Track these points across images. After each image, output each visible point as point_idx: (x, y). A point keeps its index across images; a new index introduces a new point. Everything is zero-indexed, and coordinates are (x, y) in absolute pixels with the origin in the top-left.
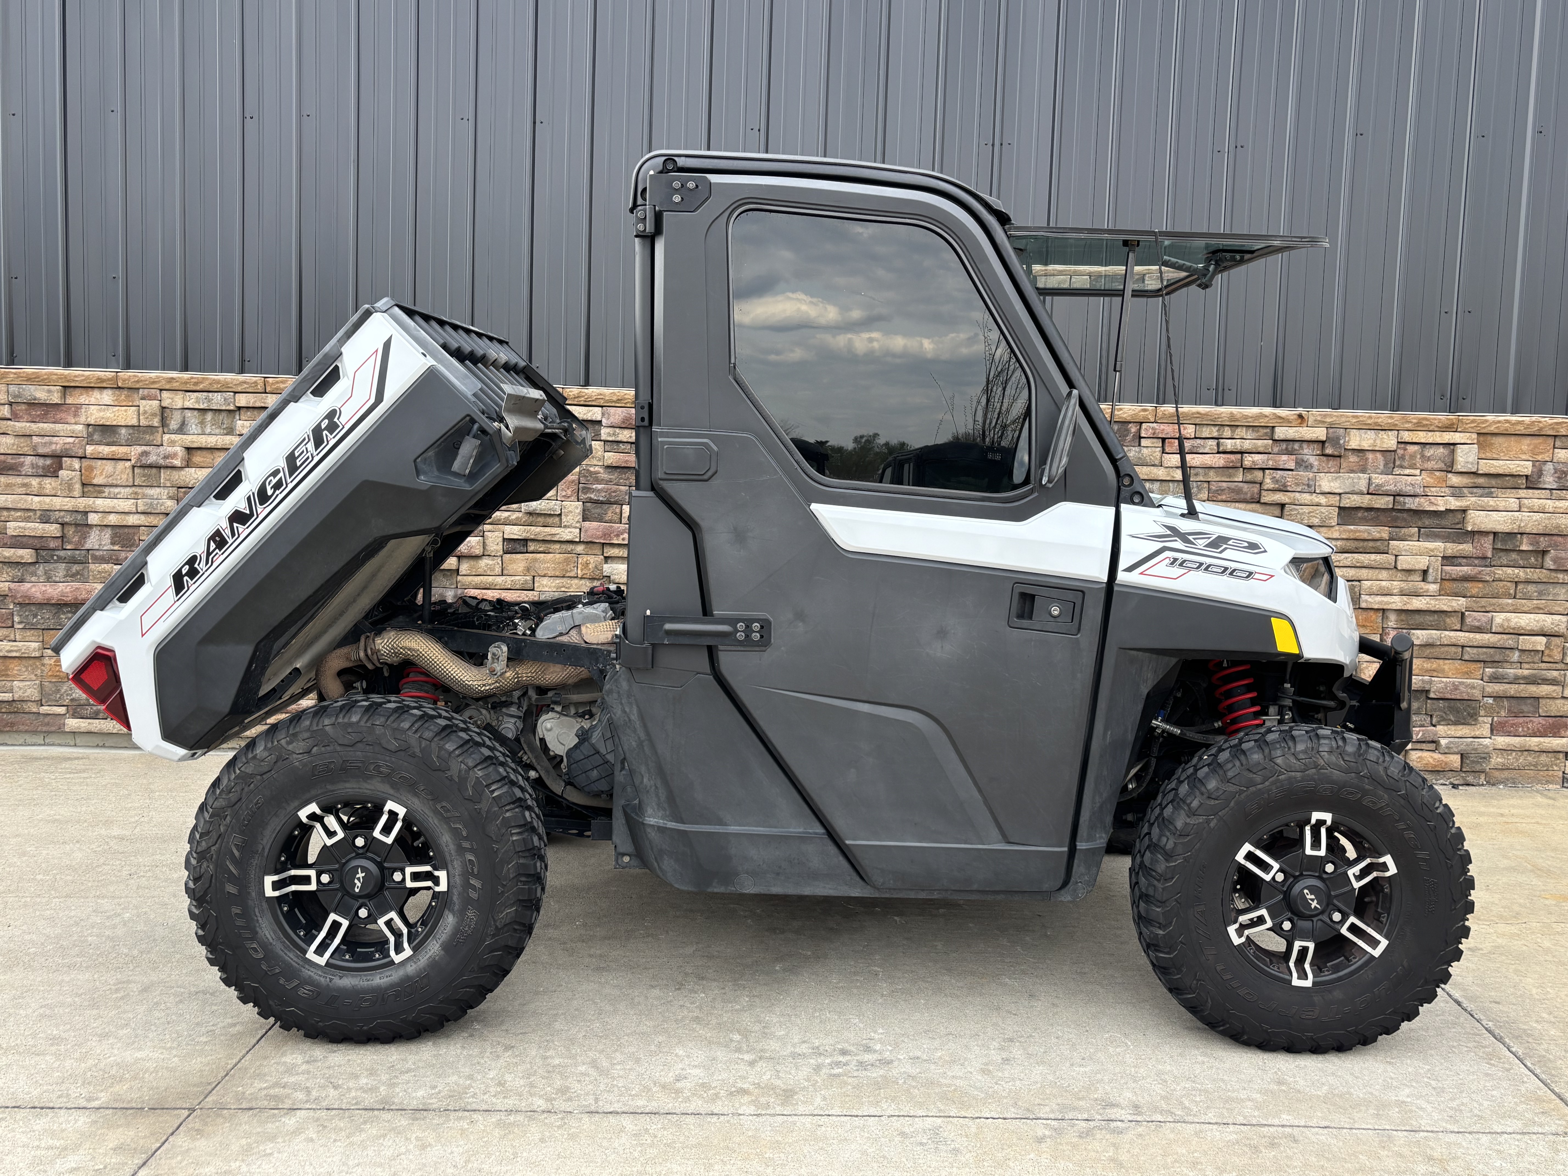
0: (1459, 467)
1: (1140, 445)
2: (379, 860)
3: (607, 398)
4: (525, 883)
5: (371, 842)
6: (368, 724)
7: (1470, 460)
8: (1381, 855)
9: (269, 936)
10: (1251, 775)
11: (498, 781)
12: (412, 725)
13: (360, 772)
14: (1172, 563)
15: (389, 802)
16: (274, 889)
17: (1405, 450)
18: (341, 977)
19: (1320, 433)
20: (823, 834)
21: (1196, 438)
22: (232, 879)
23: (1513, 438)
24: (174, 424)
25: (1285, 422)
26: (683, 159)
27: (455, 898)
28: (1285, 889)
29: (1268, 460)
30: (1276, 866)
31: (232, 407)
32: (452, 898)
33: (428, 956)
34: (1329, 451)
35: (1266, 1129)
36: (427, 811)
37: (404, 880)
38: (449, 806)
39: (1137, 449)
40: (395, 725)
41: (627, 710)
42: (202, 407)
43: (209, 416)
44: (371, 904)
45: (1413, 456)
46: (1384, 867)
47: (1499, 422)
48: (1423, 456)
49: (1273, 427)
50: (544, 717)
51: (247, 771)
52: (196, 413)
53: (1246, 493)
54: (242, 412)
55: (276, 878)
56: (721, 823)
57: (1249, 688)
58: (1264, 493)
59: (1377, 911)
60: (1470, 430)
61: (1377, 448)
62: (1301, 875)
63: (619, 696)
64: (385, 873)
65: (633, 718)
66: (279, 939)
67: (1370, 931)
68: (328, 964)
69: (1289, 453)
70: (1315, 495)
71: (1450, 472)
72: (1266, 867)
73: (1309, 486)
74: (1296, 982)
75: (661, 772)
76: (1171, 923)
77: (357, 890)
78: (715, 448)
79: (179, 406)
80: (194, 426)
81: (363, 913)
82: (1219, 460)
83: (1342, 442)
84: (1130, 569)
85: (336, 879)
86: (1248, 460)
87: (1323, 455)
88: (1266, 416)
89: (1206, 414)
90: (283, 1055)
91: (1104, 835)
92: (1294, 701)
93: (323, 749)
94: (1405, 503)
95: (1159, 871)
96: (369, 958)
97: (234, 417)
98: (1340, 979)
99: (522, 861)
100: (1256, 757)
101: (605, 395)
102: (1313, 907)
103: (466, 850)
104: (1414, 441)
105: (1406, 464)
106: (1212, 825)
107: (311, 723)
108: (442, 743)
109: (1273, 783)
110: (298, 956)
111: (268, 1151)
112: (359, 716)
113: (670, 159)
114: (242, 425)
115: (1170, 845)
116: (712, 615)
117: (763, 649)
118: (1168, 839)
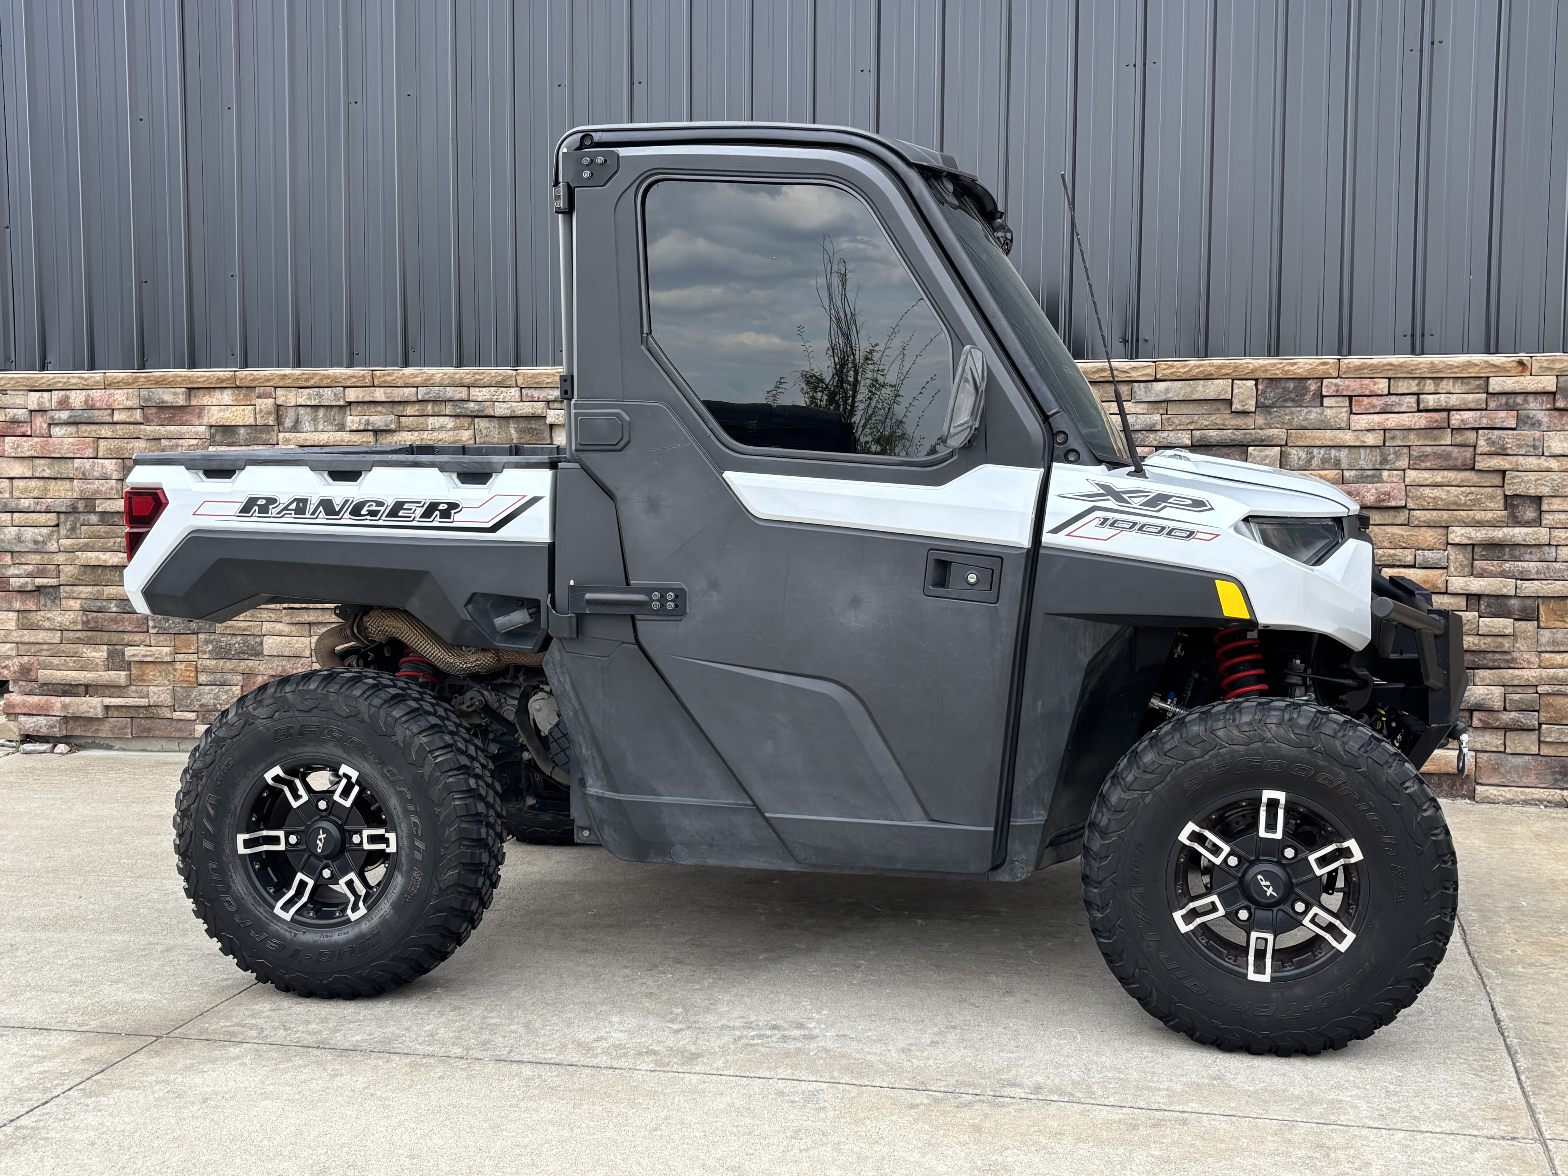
1: (1322, 405)
2: (339, 822)
4: (468, 847)
5: (332, 804)
8: (1344, 840)
9: (241, 892)
10: (1190, 748)
11: (443, 748)
12: (364, 693)
13: (317, 736)
14: (1102, 524)
15: (343, 765)
16: (245, 847)
18: (304, 933)
19: (1549, 383)
20: (750, 805)
21: (1389, 394)
22: (209, 836)
24: (288, 423)
25: (1501, 370)
26: (599, 133)
27: (403, 859)
28: (1238, 873)
29: (1481, 417)
30: (1227, 848)
31: (342, 403)
32: (400, 859)
33: (379, 915)
34: (1560, 404)
35: (1161, 1113)
36: (376, 775)
37: (361, 842)
38: (394, 770)
39: (1318, 410)
40: (348, 693)
41: (562, 679)
42: (313, 403)
43: (321, 413)
44: (334, 865)
46: (1349, 852)
49: (1488, 378)
50: (534, 698)
51: (220, 735)
52: (309, 409)
53: (1456, 459)
54: (353, 407)
55: (247, 836)
56: (654, 793)
57: (1254, 665)
58: (1478, 458)
62: (1257, 860)
63: (554, 665)
64: (346, 835)
65: (567, 687)
66: (251, 894)
67: (1342, 928)
68: (293, 919)
69: (1508, 408)
70: (1543, 458)
72: (1215, 849)
73: (1535, 447)
74: (1252, 976)
75: (595, 742)
76: (1110, 906)
77: (319, 851)
78: (627, 418)
79: (293, 404)
80: (307, 424)
81: (327, 873)
82: (1421, 420)
84: (1056, 531)
85: (302, 840)
86: (1456, 419)
87: (1554, 409)
88: (1476, 365)
89: (1400, 366)
90: (256, 1003)
93: (284, 714)
95: (1095, 849)
96: (331, 915)
97: (345, 413)
99: (464, 825)
100: (1197, 729)
102: (1268, 894)
103: (411, 812)
106: (1147, 800)
107: (276, 690)
108: (390, 710)
109: (1214, 757)
110: (266, 911)
111: (205, 1069)
112: (317, 684)
113: (586, 135)
114: (353, 420)
115: (1104, 822)
116: (632, 585)
117: (678, 618)
118: (1104, 816)
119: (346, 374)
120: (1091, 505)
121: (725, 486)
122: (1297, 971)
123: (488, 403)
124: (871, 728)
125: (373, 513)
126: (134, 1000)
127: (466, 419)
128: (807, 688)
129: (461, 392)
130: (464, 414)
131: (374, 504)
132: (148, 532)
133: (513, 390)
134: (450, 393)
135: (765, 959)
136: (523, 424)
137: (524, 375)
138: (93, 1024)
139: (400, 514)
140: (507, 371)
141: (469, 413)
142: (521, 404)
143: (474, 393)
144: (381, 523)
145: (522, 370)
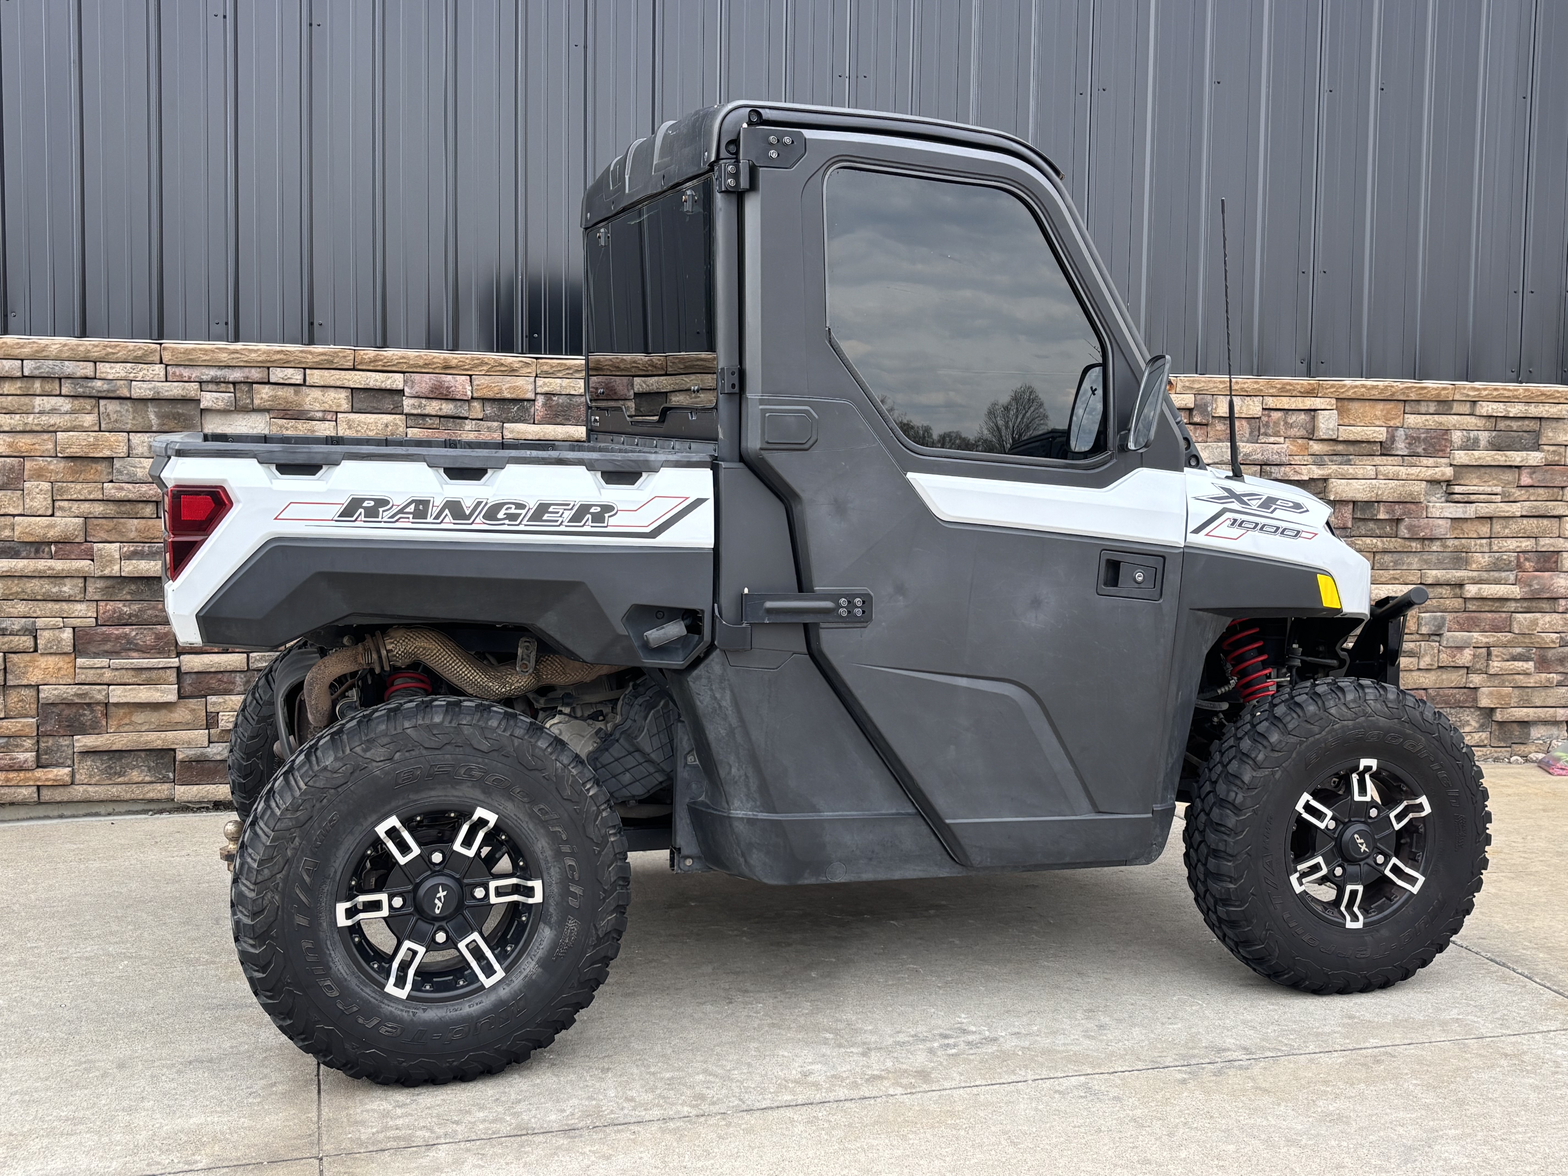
0: (1321, 434)
2: (458, 876)
3: (411, 362)
4: (622, 887)
5: (450, 856)
6: (453, 725)
7: (1331, 426)
8: (1417, 796)
9: (342, 971)
10: (1309, 726)
12: (500, 723)
13: (449, 778)
14: (1233, 524)
15: (480, 808)
16: (346, 918)
17: (1269, 416)
18: (425, 1010)
19: (1189, 400)
20: (916, 814)
22: (303, 909)
23: (1367, 403)
26: (767, 111)
27: (551, 910)
28: (1336, 836)
30: (1329, 813)
32: (548, 910)
33: (522, 976)
34: (1197, 419)
36: (521, 816)
37: (487, 895)
38: (546, 808)
40: (482, 724)
41: (718, 696)
44: (451, 927)
45: (1276, 424)
46: (1420, 807)
47: (1356, 387)
48: (1286, 423)
50: (550, 722)
51: (317, 785)
55: (346, 905)
56: (814, 809)
57: (1260, 651)
59: (1412, 850)
60: (1330, 395)
61: (1243, 416)
62: (1350, 821)
63: (709, 682)
64: (465, 891)
65: (724, 703)
66: (353, 973)
67: (1408, 870)
68: (409, 997)
71: (1311, 439)
72: (1320, 815)
74: (1350, 925)
75: (754, 760)
76: (1242, 876)
77: (437, 911)
78: (817, 416)
81: (441, 937)
83: (1209, 409)
85: (409, 902)
87: (1190, 424)
91: (1173, 796)
92: (1302, 661)
93: (407, 754)
94: (1271, 473)
95: (1230, 826)
96: (452, 986)
98: (1386, 918)
99: (619, 863)
100: (1312, 708)
102: (1362, 850)
103: (566, 854)
104: (1278, 407)
105: (1270, 431)
106: (1277, 776)
107: (388, 726)
108: (533, 740)
109: (1328, 733)
110: (374, 991)
112: (441, 717)
113: (754, 111)
115: (1240, 798)
116: (813, 591)
117: (865, 624)
118: (1237, 794)
120: (1221, 507)
121: (909, 488)
122: (1380, 916)
123: (122, 382)
125: (512, 517)
126: (199, 1126)
127: (88, 401)
128: (989, 690)
129: (86, 368)
130: (86, 394)
131: (514, 507)
132: (203, 541)
133: (157, 367)
134: (70, 368)
136: (167, 408)
137: (173, 350)
138: (203, 1160)
139: (545, 518)
140: (150, 345)
141: (94, 393)
142: (168, 384)
143: (103, 370)
144: (521, 528)
145: (167, 343)
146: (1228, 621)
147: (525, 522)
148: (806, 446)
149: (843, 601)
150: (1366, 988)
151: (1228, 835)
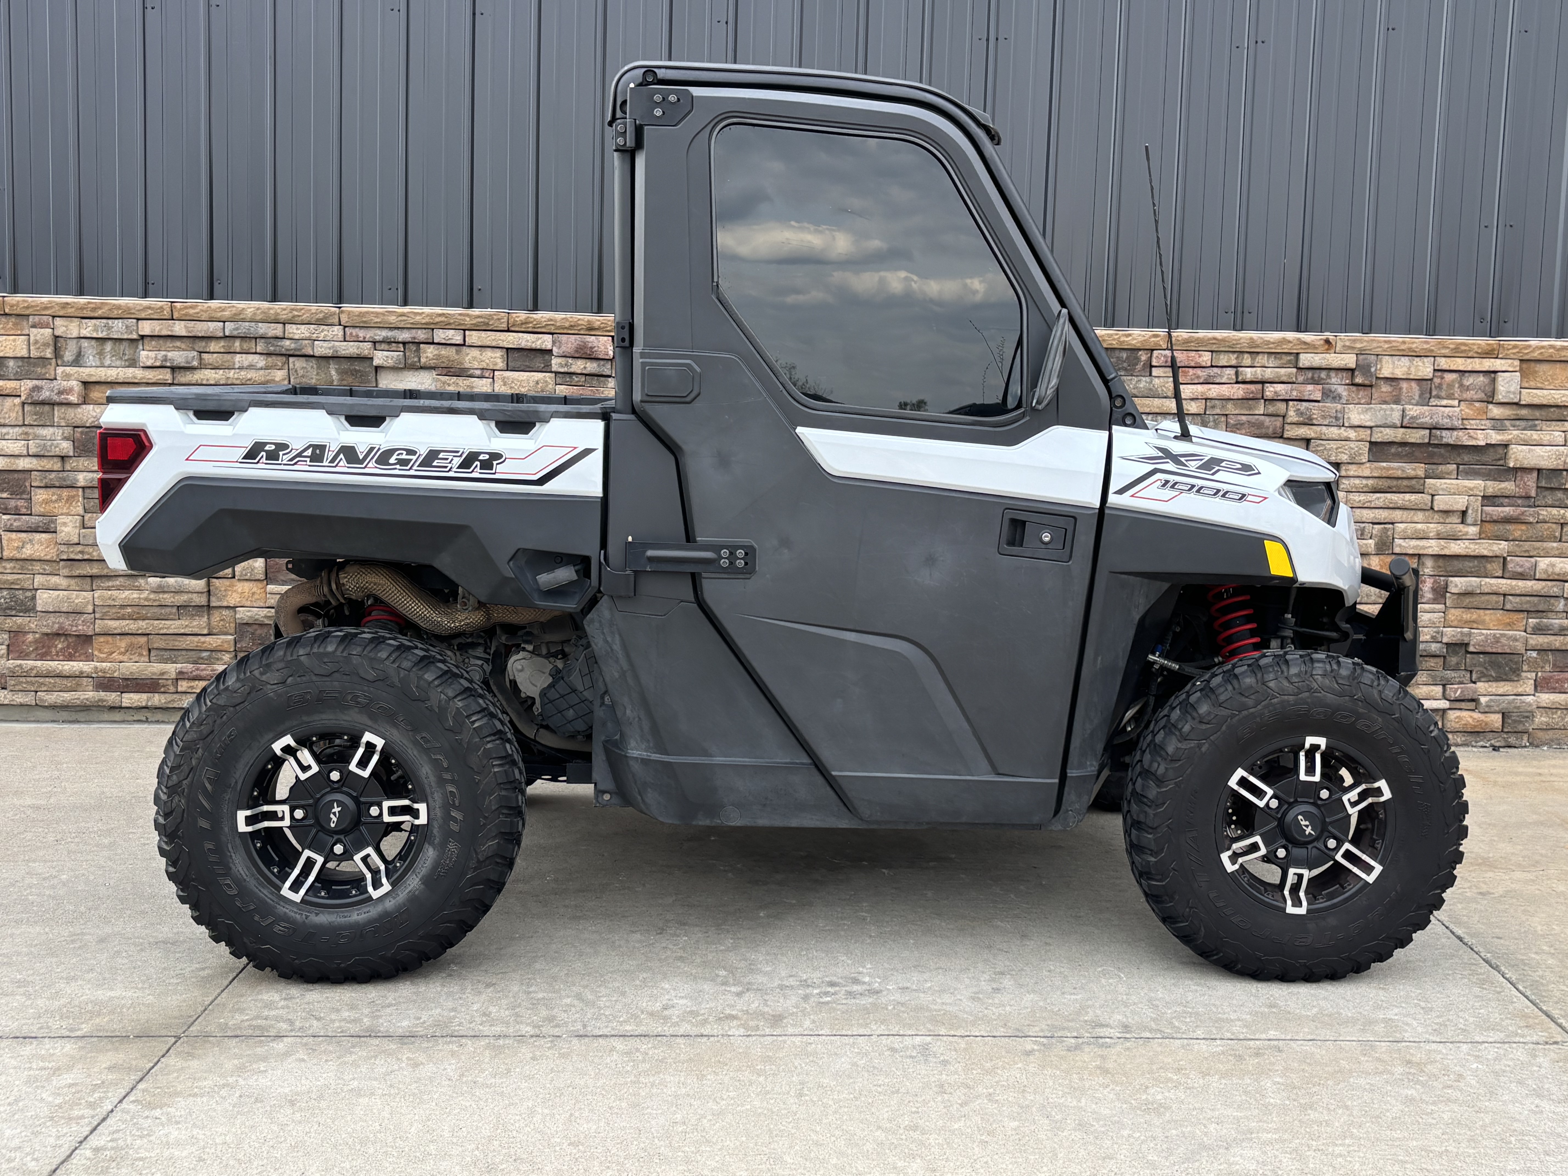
0: (1500, 397)
1: (1150, 375)
2: (355, 794)
3: (558, 324)
4: (507, 816)
5: (347, 776)
6: (344, 654)
7: (1512, 389)
8: (1376, 780)
9: (242, 872)
10: (1244, 699)
11: (479, 712)
12: (390, 655)
13: (338, 702)
14: (1164, 485)
15: (367, 733)
16: (247, 824)
17: (1442, 378)
18: (317, 914)
19: (1350, 360)
20: (811, 764)
21: (1212, 366)
22: (205, 813)
23: (1558, 365)
24: (68, 356)
25: (1310, 347)
26: (663, 70)
27: (435, 831)
28: (1279, 816)
29: (1292, 390)
30: (1270, 792)
31: (135, 336)
32: (432, 832)
33: (407, 891)
34: (1359, 380)
35: (1252, 1043)
36: (405, 742)
37: (381, 814)
38: (428, 736)
39: (1148, 379)
40: (372, 655)
41: (609, 639)
42: (100, 335)
43: (108, 346)
44: (347, 840)
45: (1450, 386)
46: (1379, 792)
47: (1543, 347)
48: (1461, 385)
49: (1298, 354)
50: (514, 658)
51: (219, 703)
52: (93, 342)
53: (1268, 428)
54: (146, 341)
55: (248, 813)
56: (706, 753)
57: (1248, 619)
58: (1287, 427)
59: (1372, 838)
60: (1512, 356)
61: (1412, 377)
62: (1296, 801)
63: (601, 626)
64: (362, 808)
65: (615, 647)
66: (253, 875)
67: (1364, 857)
68: (303, 901)
69: (1315, 382)
70: (1343, 428)
71: (1492, 403)
72: (1259, 793)
73: (1337, 418)
74: (1290, 909)
75: (644, 703)
76: (1162, 850)
77: (333, 825)
78: (698, 370)
79: (75, 335)
80: (91, 357)
81: (338, 849)
82: (1238, 391)
83: (1373, 370)
84: (1121, 492)
85: (310, 815)
86: (1270, 391)
87: (1353, 384)
88: (1290, 342)
89: (1224, 340)
91: (1095, 763)
92: (1295, 632)
93: (299, 679)
94: (1442, 437)
95: (1151, 797)
96: (345, 894)
97: (137, 347)
98: (1334, 906)
99: (503, 793)
100: (1249, 681)
101: (556, 321)
102: (1307, 833)
103: (447, 781)
104: (1452, 368)
105: (1443, 394)
106: (1204, 749)
107: (285, 653)
108: (420, 673)
109: (1265, 707)
110: (272, 893)
111: (262, 1069)
112: (334, 646)
113: (650, 71)
114: (146, 356)
115: (1161, 771)
116: (695, 541)
117: (748, 576)
118: (1159, 765)
119: (141, 305)
120: (1152, 467)
121: (798, 442)
122: (1329, 903)
123: (306, 342)
124: (942, 685)
125: (403, 463)
126: (111, 999)
127: (280, 358)
128: (879, 646)
129: (276, 329)
130: (277, 352)
131: (405, 453)
132: (127, 478)
133: (336, 328)
134: (263, 329)
135: (768, 916)
136: (345, 365)
137: (349, 313)
138: (85, 1029)
139: (435, 464)
140: (329, 308)
141: (283, 351)
142: (345, 343)
143: (291, 331)
144: (412, 472)
145: (347, 307)
146: (1166, 586)
147: (415, 467)
148: (688, 399)
149: (725, 553)
150: (1311, 976)
151: (1149, 807)
